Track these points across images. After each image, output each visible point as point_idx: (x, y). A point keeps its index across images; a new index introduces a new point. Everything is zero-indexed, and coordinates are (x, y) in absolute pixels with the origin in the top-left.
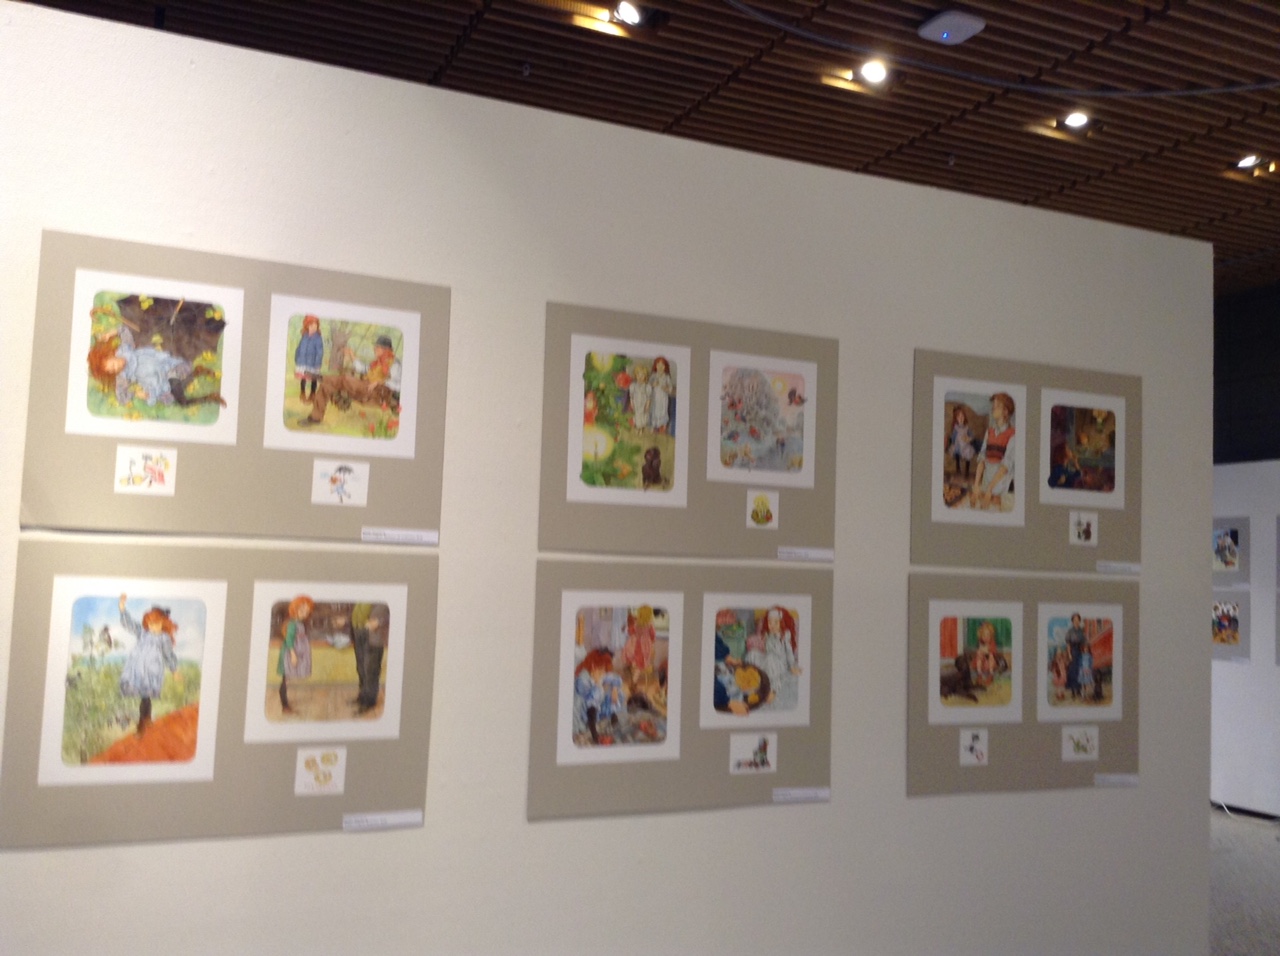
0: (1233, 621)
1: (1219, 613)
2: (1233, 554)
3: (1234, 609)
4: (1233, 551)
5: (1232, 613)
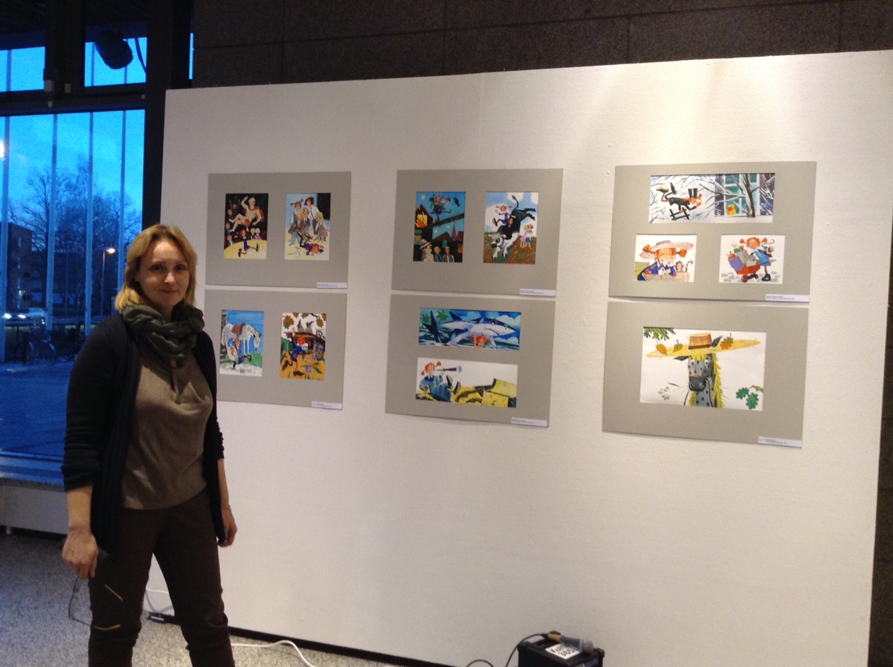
0: (317, 342)
1: (293, 328)
2: (320, 232)
3: (320, 323)
4: (321, 228)
5: (314, 329)
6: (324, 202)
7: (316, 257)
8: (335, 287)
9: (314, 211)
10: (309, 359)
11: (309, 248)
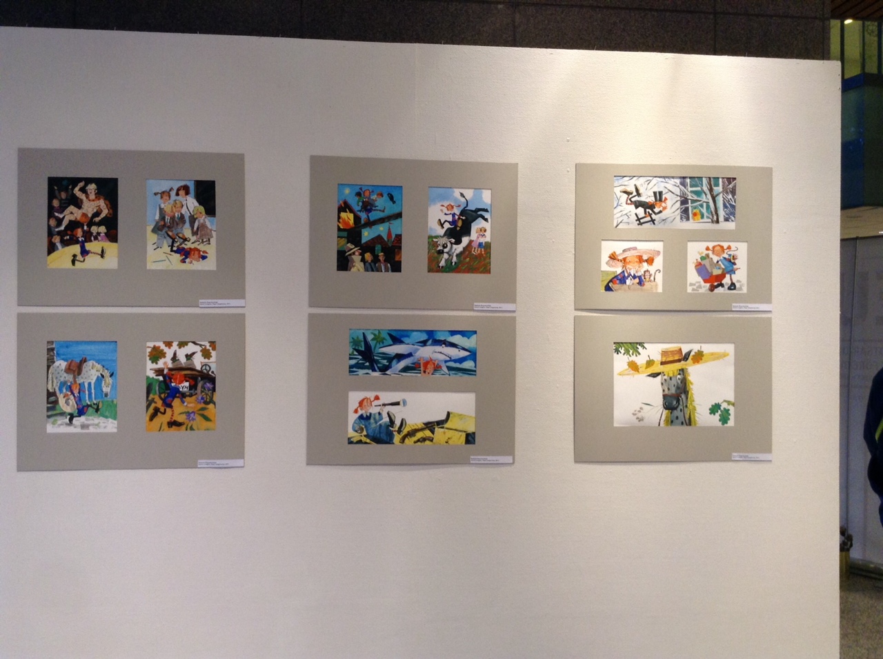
6: (206, 193)
7: (195, 265)
8: (228, 306)
9: (191, 204)
10: (191, 404)
11: (186, 254)
